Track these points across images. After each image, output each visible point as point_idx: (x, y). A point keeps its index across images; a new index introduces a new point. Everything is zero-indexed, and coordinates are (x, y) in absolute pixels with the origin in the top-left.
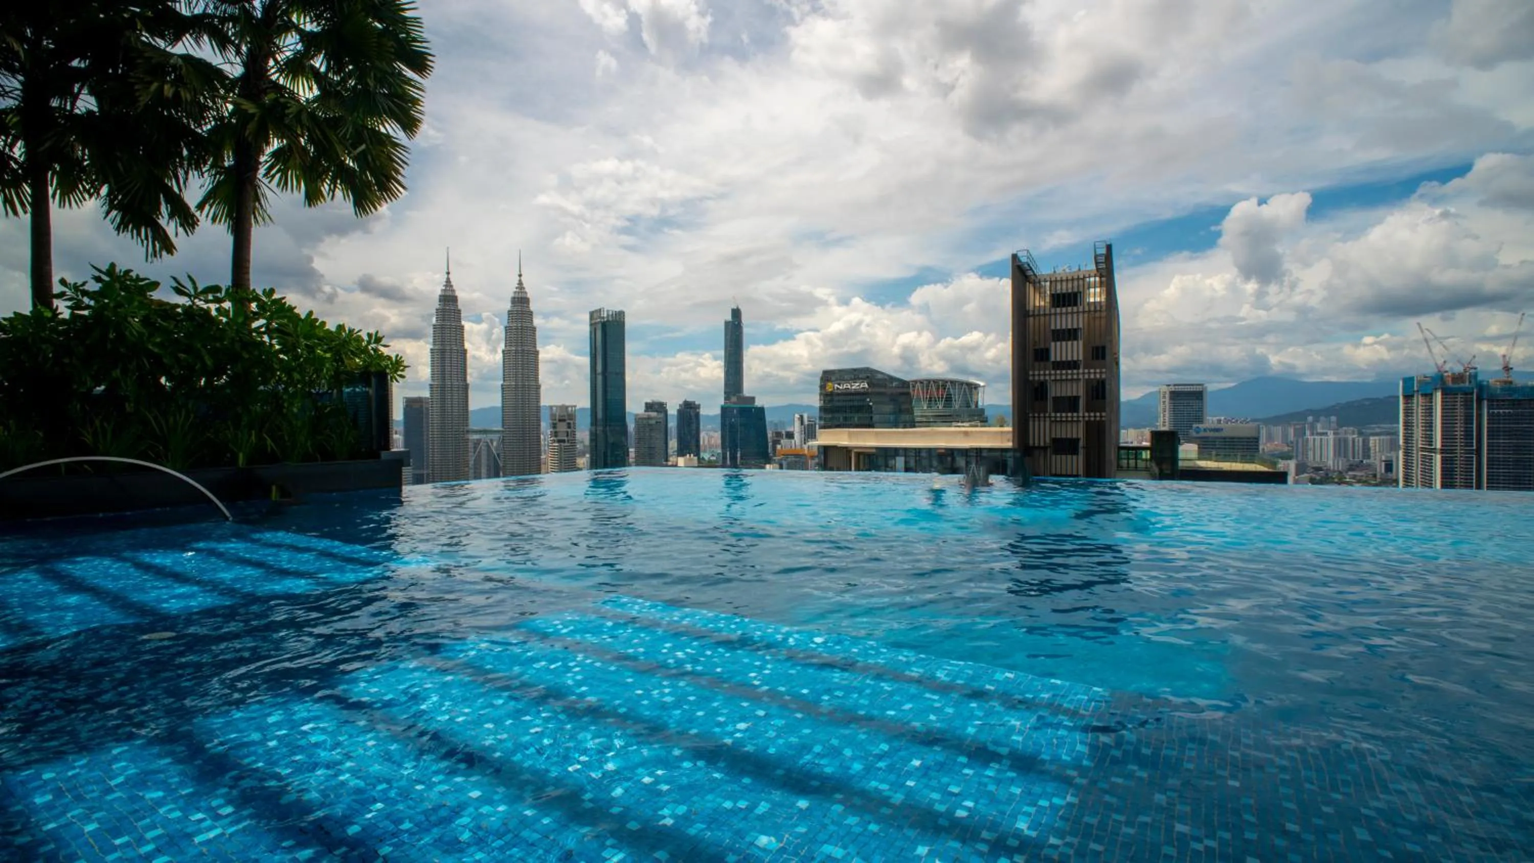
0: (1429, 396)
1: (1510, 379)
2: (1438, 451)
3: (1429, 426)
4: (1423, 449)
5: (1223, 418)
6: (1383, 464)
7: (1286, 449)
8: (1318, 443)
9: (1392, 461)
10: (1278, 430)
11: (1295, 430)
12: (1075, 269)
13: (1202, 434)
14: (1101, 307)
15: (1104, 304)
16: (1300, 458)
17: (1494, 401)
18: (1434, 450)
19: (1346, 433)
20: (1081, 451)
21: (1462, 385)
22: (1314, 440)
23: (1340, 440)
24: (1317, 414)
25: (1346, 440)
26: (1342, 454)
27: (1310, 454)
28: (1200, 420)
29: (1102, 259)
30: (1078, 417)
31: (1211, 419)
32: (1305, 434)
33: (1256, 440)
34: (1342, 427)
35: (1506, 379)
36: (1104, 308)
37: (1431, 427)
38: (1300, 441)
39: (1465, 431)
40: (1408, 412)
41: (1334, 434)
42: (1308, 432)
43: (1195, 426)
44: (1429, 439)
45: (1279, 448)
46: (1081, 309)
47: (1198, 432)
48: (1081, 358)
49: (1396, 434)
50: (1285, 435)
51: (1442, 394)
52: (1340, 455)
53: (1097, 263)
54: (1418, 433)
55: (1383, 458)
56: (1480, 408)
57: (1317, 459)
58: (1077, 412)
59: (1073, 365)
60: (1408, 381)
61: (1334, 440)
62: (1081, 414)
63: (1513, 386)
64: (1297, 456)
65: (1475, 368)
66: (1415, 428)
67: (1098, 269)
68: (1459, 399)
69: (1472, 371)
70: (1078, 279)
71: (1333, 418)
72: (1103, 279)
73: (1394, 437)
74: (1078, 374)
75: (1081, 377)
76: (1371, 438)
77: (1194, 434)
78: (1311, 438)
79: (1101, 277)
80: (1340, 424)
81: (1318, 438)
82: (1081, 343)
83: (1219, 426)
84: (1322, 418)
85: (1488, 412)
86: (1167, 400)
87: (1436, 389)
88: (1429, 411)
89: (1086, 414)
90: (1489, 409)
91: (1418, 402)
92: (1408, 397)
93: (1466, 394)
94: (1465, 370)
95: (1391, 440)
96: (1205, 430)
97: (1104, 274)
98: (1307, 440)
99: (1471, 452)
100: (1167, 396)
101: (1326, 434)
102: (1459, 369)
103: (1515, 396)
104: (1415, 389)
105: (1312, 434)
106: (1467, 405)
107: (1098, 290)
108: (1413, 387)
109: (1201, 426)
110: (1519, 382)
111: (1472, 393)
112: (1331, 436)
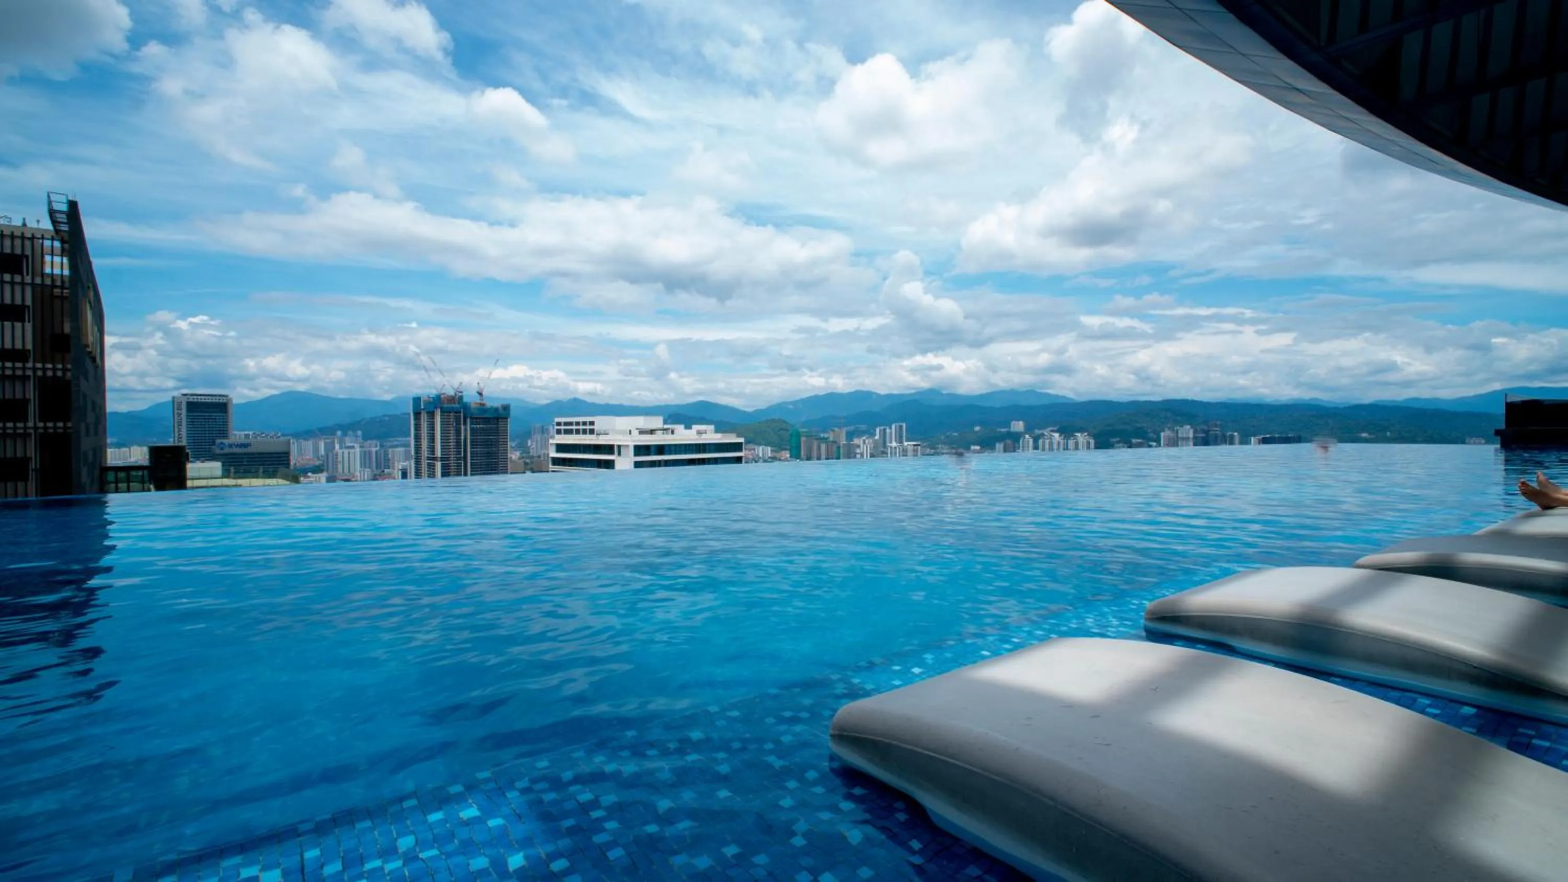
0: (431, 415)
1: (483, 402)
2: (439, 459)
3: (432, 438)
4: (429, 458)
5: (251, 433)
6: (400, 472)
7: (318, 463)
8: (346, 456)
9: (406, 469)
10: (309, 445)
11: (325, 444)
12: (19, 223)
13: (227, 450)
14: (63, 282)
15: (66, 280)
16: (330, 470)
17: (475, 420)
18: (435, 459)
19: (370, 447)
20: (32, 475)
21: (454, 406)
22: (343, 453)
23: (365, 452)
24: (346, 428)
25: (370, 452)
26: (367, 465)
27: (340, 466)
28: (224, 434)
29: (62, 218)
30: (25, 428)
31: (238, 433)
32: (334, 448)
33: (287, 454)
34: (366, 441)
35: (479, 401)
36: (67, 285)
37: (434, 439)
38: (330, 455)
39: (456, 442)
40: (418, 427)
41: (361, 447)
42: (337, 446)
43: (218, 441)
44: (432, 449)
45: (311, 462)
46: (28, 279)
47: (222, 449)
48: (29, 346)
49: (408, 445)
50: (316, 450)
51: (441, 412)
52: (365, 467)
53: (54, 222)
54: (425, 444)
55: (400, 467)
56: (465, 424)
57: (346, 471)
58: (25, 420)
59: (19, 355)
60: (417, 400)
61: (361, 452)
62: (30, 424)
63: (485, 407)
64: (327, 471)
65: (462, 392)
66: (423, 440)
67: (57, 231)
68: (452, 417)
69: (460, 394)
70: (23, 237)
71: (359, 433)
72: (66, 246)
73: (407, 449)
74: (24, 369)
75: (29, 373)
76: (390, 450)
77: (218, 451)
78: (340, 452)
79: (63, 242)
80: (365, 438)
81: (346, 451)
82: (29, 327)
83: (246, 441)
84: (350, 432)
85: (470, 427)
86: (184, 411)
87: (436, 408)
88: (432, 427)
89: (41, 425)
90: (471, 424)
91: (424, 417)
92: (417, 415)
93: (456, 412)
94: (456, 394)
95: (406, 451)
96: (230, 446)
97: (66, 238)
98: (337, 453)
99: (459, 459)
100: (184, 407)
101: (353, 447)
102: (452, 393)
103: (487, 416)
104: (422, 407)
105: (341, 448)
106: (457, 419)
107: (57, 259)
108: (420, 406)
109: (225, 441)
110: (489, 404)
111: (460, 412)
112: (358, 450)
